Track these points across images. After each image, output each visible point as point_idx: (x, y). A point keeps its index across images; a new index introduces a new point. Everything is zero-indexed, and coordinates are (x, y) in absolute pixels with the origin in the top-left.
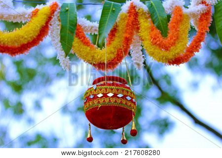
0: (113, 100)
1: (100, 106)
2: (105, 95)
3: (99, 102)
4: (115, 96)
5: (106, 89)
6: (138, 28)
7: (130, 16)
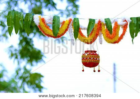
0: (93, 60)
1: (88, 62)
2: (90, 58)
3: (88, 61)
4: (93, 59)
5: (90, 56)
6: (101, 30)
7: (98, 25)
